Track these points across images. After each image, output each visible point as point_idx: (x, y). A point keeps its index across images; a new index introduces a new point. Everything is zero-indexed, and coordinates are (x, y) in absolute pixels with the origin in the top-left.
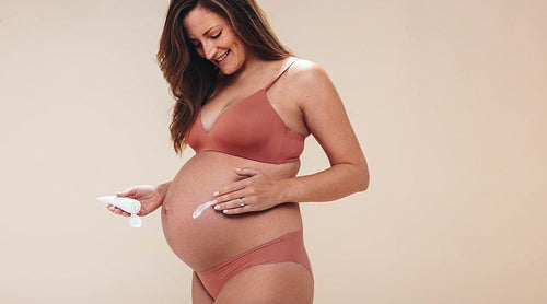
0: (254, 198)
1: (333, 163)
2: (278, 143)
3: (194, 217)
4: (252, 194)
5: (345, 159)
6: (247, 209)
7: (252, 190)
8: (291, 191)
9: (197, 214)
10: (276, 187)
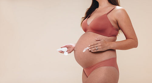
0: (100, 47)
1: (127, 38)
2: (109, 30)
3: (83, 52)
4: (100, 46)
5: (130, 37)
6: (98, 50)
7: (100, 45)
8: (112, 45)
9: (84, 51)
10: (108, 44)
